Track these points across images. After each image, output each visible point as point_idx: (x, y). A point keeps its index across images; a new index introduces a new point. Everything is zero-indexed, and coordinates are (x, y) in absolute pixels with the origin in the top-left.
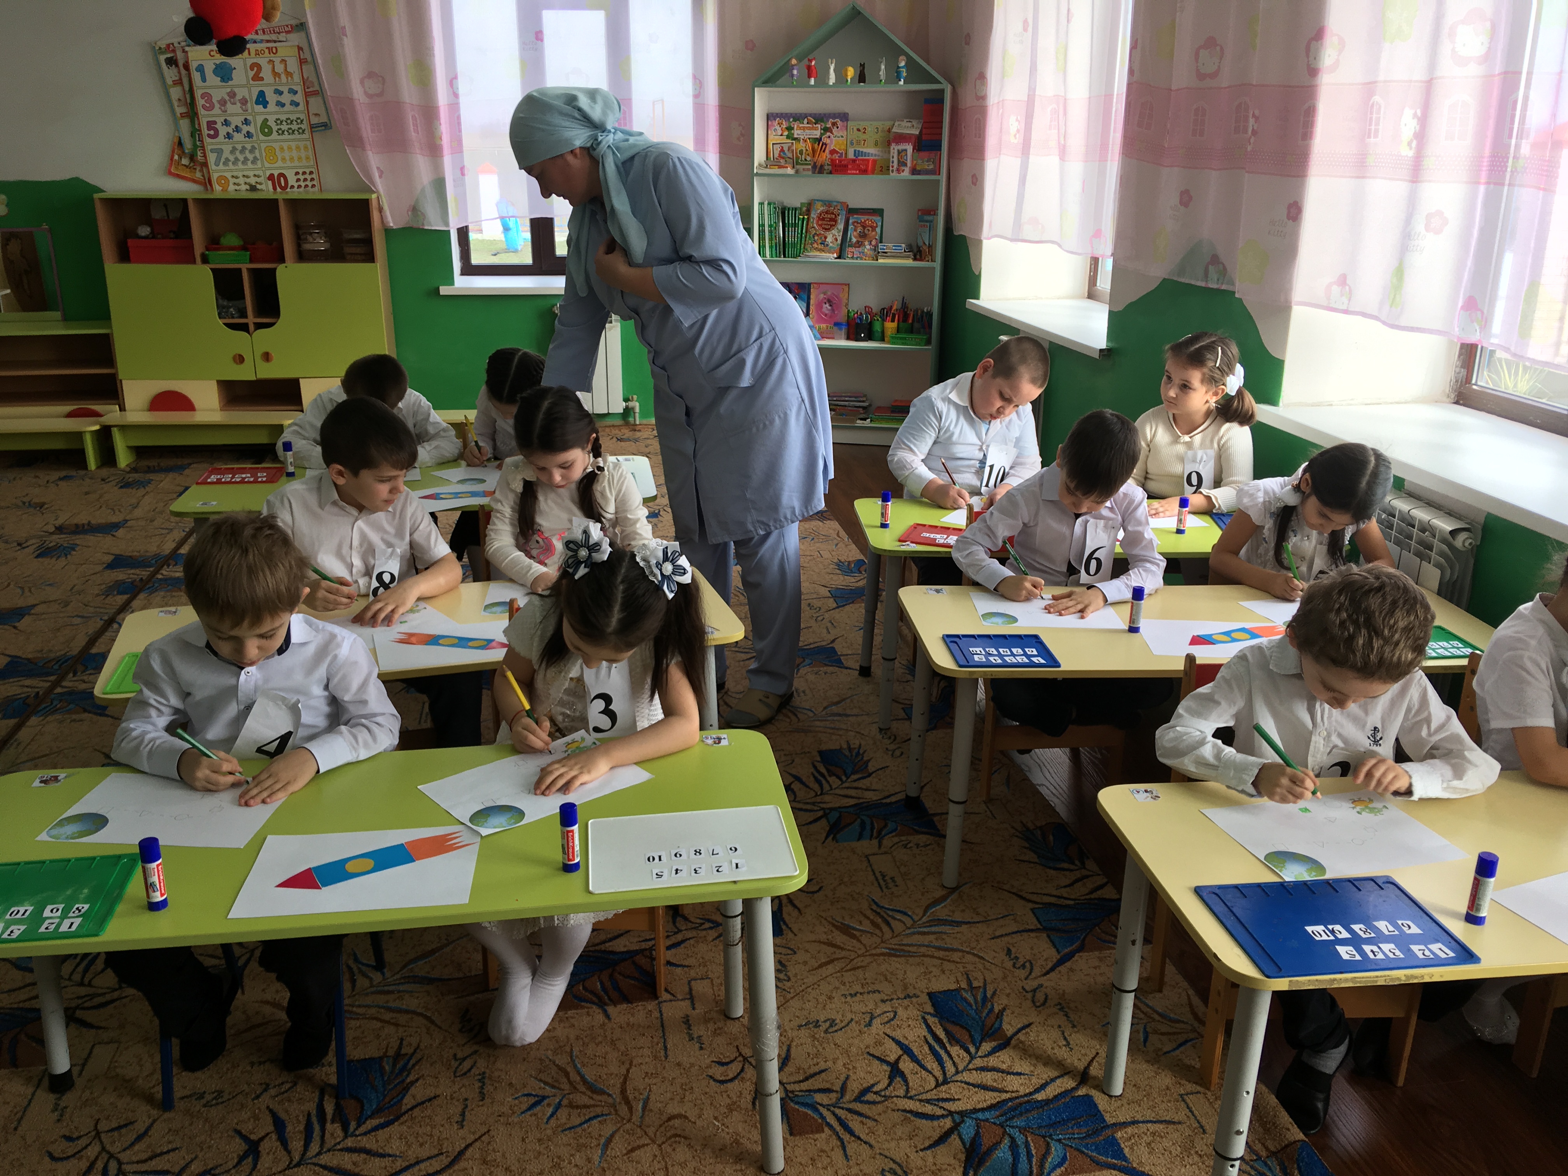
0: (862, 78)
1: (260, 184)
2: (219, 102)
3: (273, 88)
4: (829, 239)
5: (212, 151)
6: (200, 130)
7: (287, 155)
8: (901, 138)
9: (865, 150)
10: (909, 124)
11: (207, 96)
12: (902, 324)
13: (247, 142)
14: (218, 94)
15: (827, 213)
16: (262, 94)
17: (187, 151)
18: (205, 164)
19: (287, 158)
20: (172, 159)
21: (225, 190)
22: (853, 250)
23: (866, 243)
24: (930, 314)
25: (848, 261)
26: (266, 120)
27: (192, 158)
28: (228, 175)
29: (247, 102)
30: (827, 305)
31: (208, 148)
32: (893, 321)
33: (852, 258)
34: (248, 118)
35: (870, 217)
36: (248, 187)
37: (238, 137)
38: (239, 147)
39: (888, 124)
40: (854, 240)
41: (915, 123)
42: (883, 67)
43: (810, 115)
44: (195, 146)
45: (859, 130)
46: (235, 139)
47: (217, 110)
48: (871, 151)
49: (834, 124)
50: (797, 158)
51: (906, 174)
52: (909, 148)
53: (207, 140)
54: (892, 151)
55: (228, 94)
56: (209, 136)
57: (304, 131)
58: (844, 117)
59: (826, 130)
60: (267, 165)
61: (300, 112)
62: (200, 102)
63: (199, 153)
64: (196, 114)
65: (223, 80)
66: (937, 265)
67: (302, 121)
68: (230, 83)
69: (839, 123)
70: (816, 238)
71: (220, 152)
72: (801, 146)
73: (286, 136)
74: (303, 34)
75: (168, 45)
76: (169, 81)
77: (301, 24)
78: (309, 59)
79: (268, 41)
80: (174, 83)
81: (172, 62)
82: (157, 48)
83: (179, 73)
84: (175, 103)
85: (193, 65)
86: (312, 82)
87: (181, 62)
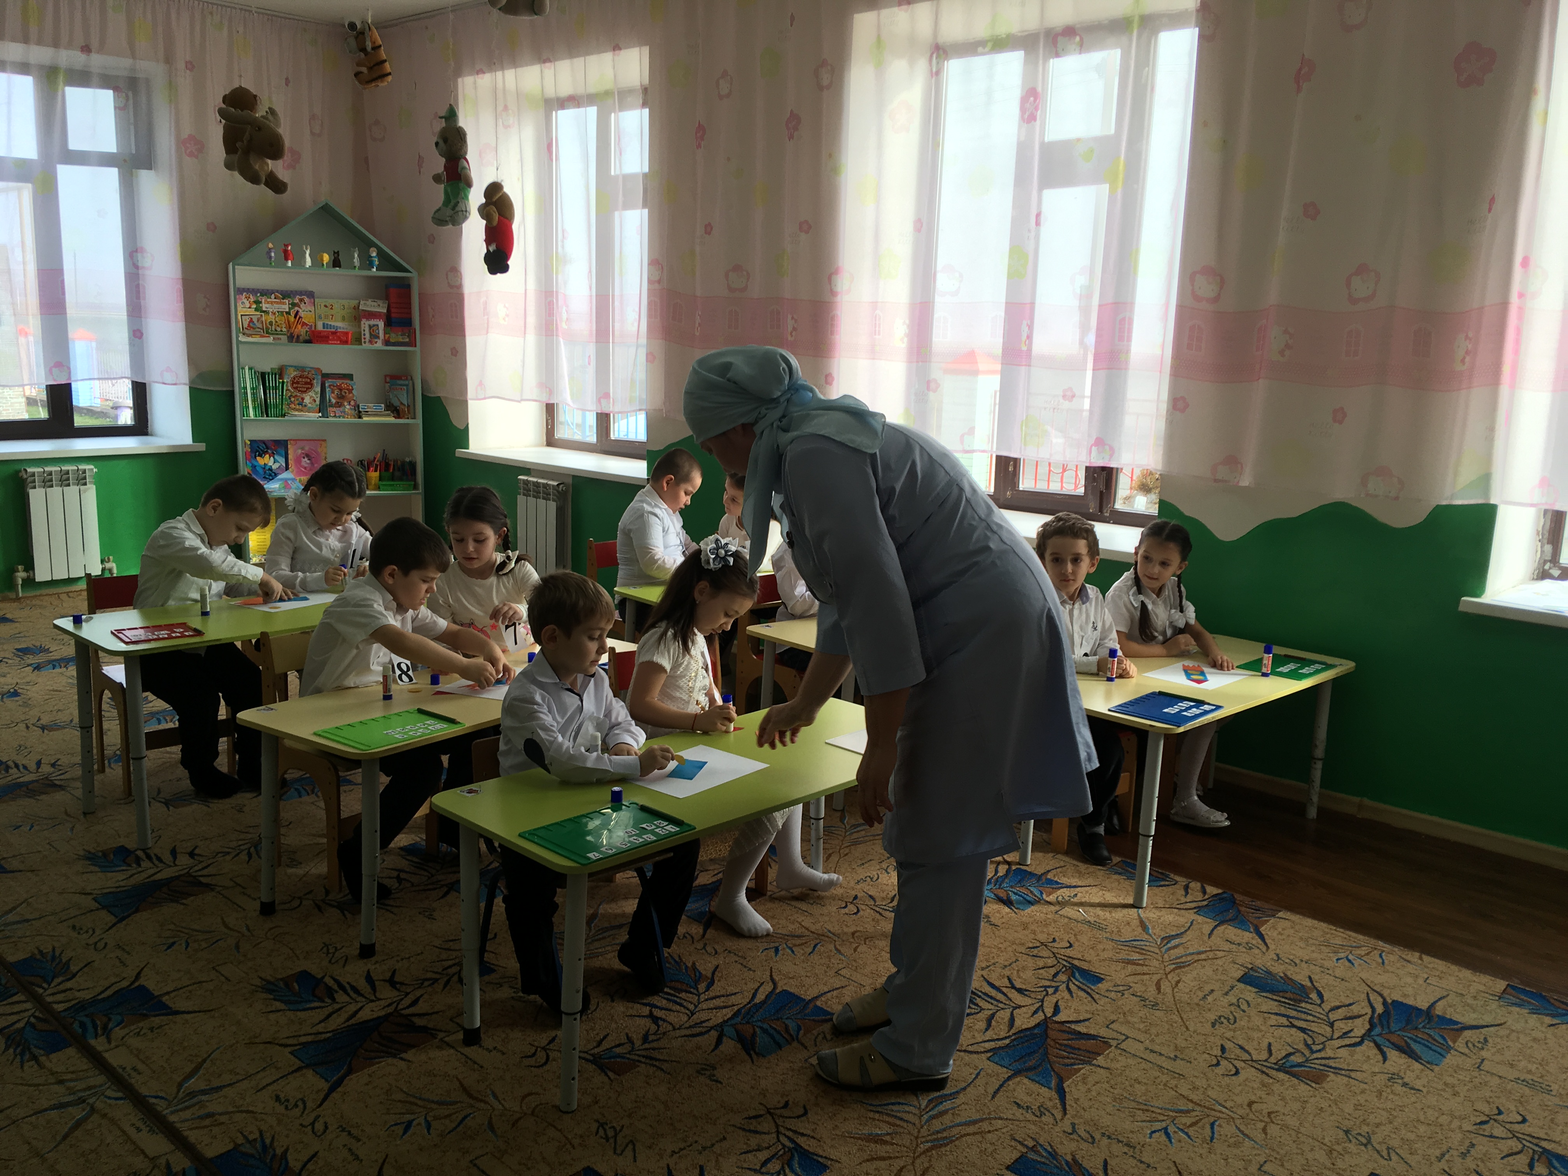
0: (336, 263)
4: (307, 400)
8: (370, 315)
9: (333, 324)
10: (375, 304)
12: (384, 474)
15: (300, 377)
22: (334, 409)
23: (346, 404)
24: (413, 465)
25: (330, 419)
30: (306, 459)
32: (376, 471)
33: (335, 416)
35: (345, 381)
39: (354, 303)
40: (333, 401)
41: (380, 302)
42: (356, 256)
43: (277, 291)
45: (326, 306)
48: (341, 325)
49: (301, 300)
50: (267, 328)
51: (379, 345)
52: (381, 324)
54: (363, 326)
58: (311, 295)
59: (294, 305)
66: (419, 421)
69: (306, 299)
70: (293, 399)
72: (271, 318)
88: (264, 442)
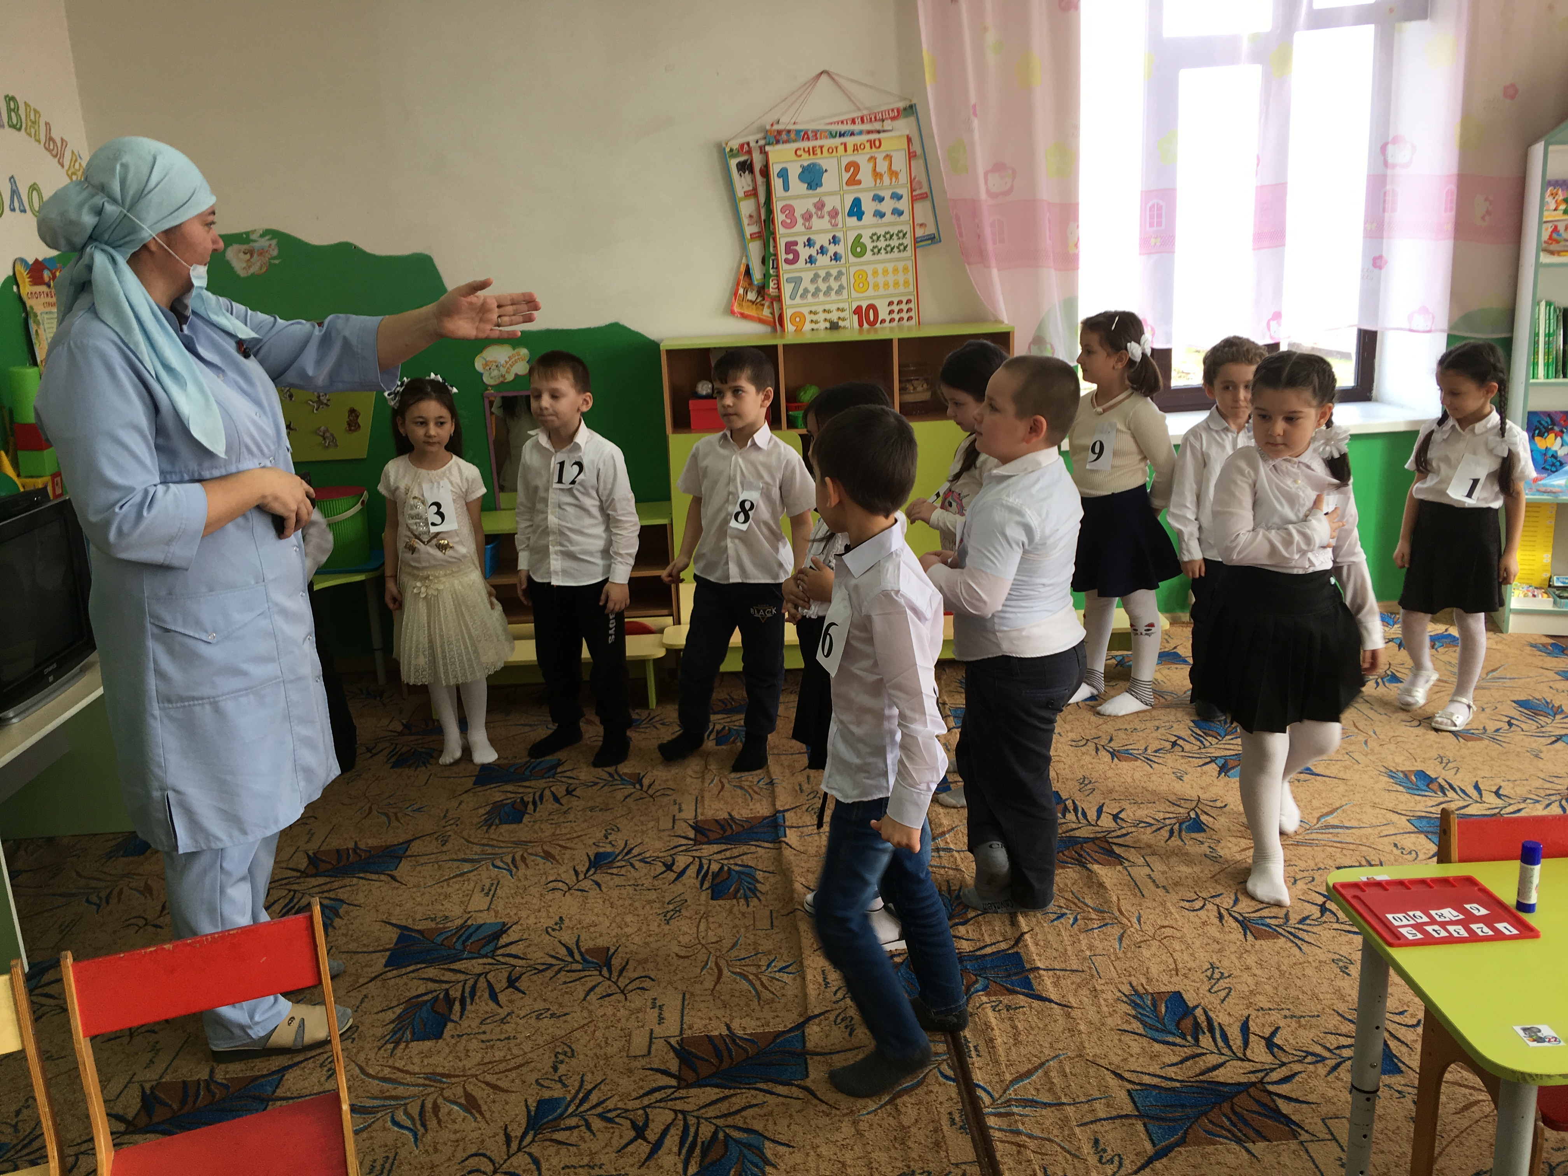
1: (844, 319)
2: (803, 216)
3: (871, 195)
5: (788, 280)
6: (776, 255)
7: (881, 280)
11: (789, 210)
13: (833, 267)
14: (800, 207)
16: (857, 203)
17: (756, 283)
18: (779, 299)
19: (881, 285)
20: (736, 294)
21: (798, 330)
26: (859, 236)
27: (762, 290)
28: (805, 311)
29: (837, 214)
31: (784, 277)
34: (837, 234)
36: (828, 325)
37: (823, 261)
38: (822, 273)
44: (766, 276)
46: (818, 264)
47: (799, 227)
53: (784, 266)
55: (815, 205)
56: (787, 261)
57: (905, 248)
60: (854, 294)
61: (903, 223)
62: (779, 217)
63: (771, 285)
64: (773, 234)
65: (810, 187)
67: (904, 235)
68: (819, 190)
71: (797, 281)
73: (883, 255)
74: (912, 119)
75: (742, 146)
76: (740, 193)
77: (911, 107)
78: (919, 152)
79: (869, 132)
80: (747, 195)
81: (745, 167)
82: (728, 150)
83: (754, 180)
84: (745, 221)
85: (775, 170)
86: (920, 183)
87: (757, 167)
88: (1549, 415)
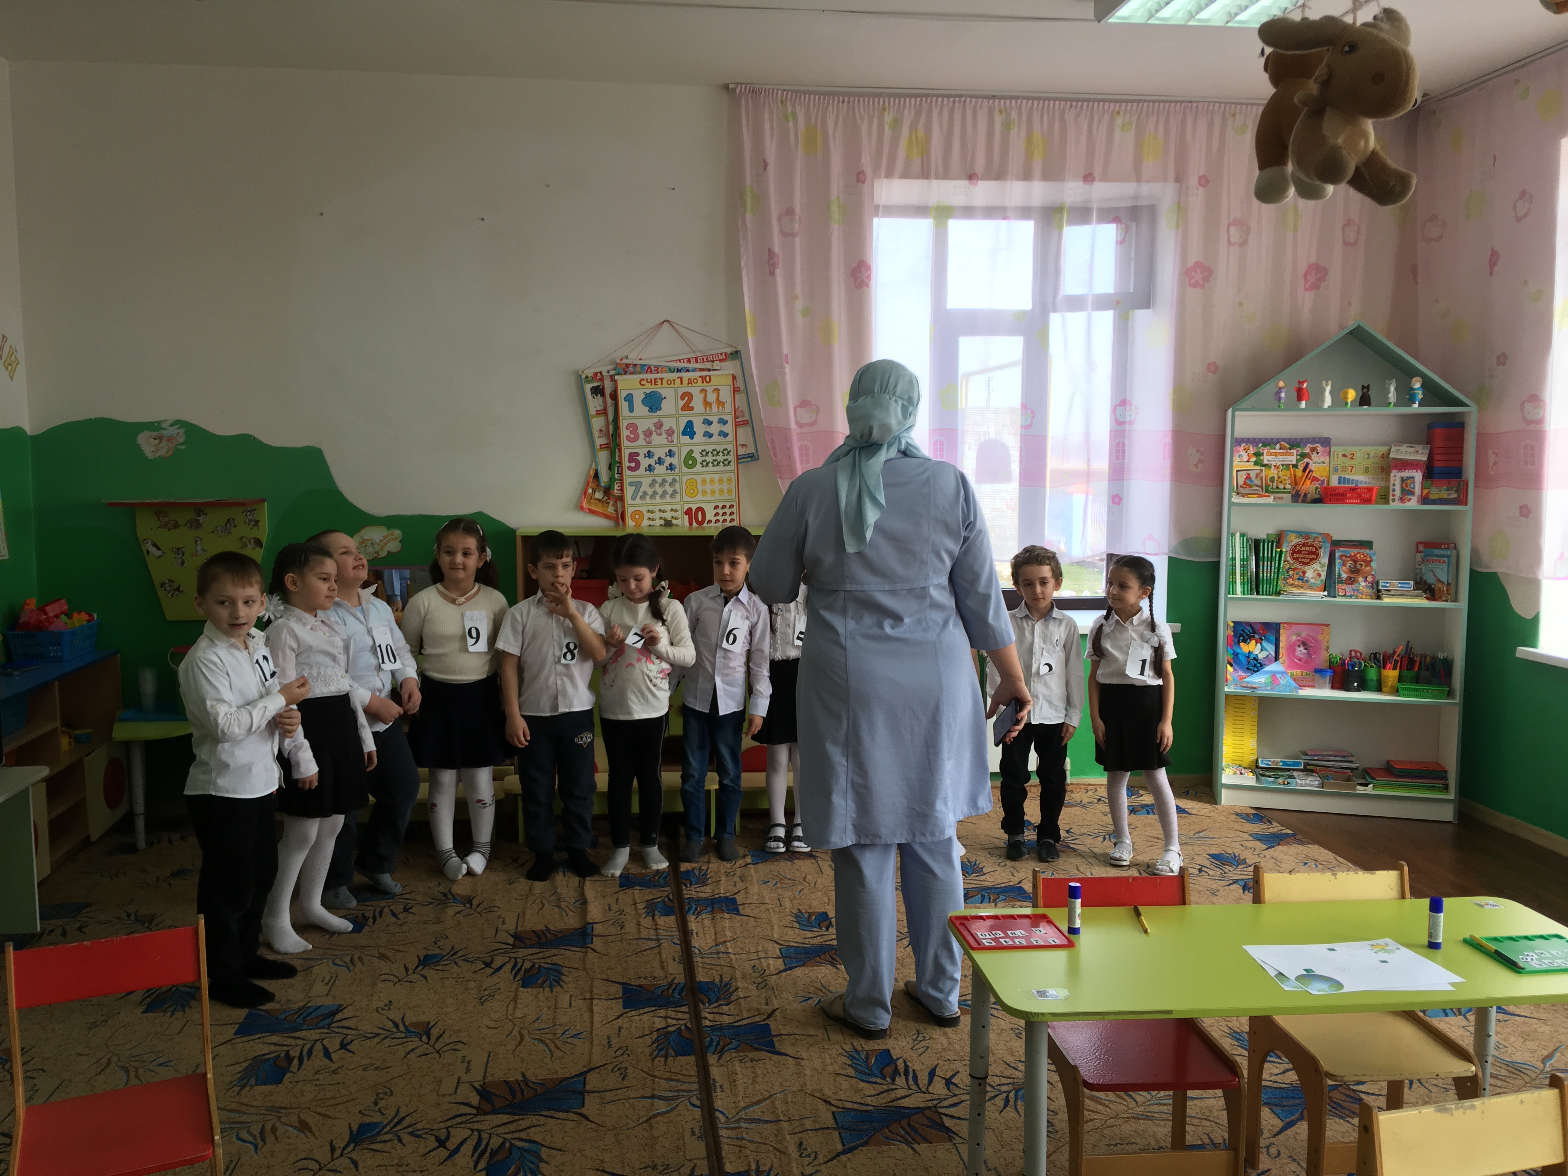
0: (1364, 400)
1: (676, 519)
2: (644, 433)
3: (702, 419)
4: (1310, 574)
5: (631, 484)
6: (620, 463)
7: (708, 487)
8: (1404, 465)
9: (1352, 477)
10: (1412, 450)
11: (633, 427)
12: (1406, 673)
13: (668, 475)
14: (643, 425)
15: (1303, 545)
16: (690, 424)
17: (603, 484)
18: (621, 499)
19: (709, 492)
20: (585, 493)
21: (638, 525)
22: (1344, 587)
23: (1360, 579)
24: (1448, 665)
25: (1338, 599)
26: (691, 451)
27: (607, 491)
28: (644, 509)
29: (673, 432)
30: (1302, 648)
31: (627, 481)
32: (1394, 668)
33: (1345, 596)
34: (673, 449)
35: (1362, 551)
36: (663, 522)
37: (660, 469)
38: (659, 480)
39: (1384, 449)
40: (1344, 576)
41: (1419, 448)
42: (1392, 389)
43: (1284, 440)
44: (612, 479)
45: (1344, 456)
46: (656, 472)
47: (641, 441)
48: (1361, 479)
49: (1313, 450)
50: (1267, 485)
51: (1413, 504)
52: (1418, 476)
53: (627, 473)
54: (1392, 479)
55: (655, 424)
56: (630, 468)
57: (729, 462)
58: (1326, 442)
59: (1303, 456)
60: (686, 498)
61: (728, 443)
62: (625, 433)
63: (616, 487)
64: (619, 445)
65: (651, 410)
66: (1463, 605)
67: (729, 452)
68: (658, 413)
69: (1320, 448)
70: (1291, 573)
71: (638, 485)
72: (1273, 472)
73: (710, 468)
74: (737, 362)
75: (596, 374)
76: (593, 412)
77: (736, 352)
78: (742, 388)
79: (702, 370)
80: (598, 413)
81: (598, 391)
82: (584, 377)
83: (605, 402)
84: (596, 434)
85: (622, 395)
86: (742, 412)
87: (608, 392)
88: (1250, 624)
